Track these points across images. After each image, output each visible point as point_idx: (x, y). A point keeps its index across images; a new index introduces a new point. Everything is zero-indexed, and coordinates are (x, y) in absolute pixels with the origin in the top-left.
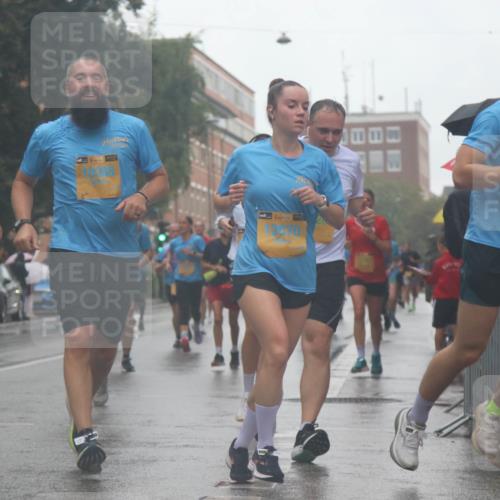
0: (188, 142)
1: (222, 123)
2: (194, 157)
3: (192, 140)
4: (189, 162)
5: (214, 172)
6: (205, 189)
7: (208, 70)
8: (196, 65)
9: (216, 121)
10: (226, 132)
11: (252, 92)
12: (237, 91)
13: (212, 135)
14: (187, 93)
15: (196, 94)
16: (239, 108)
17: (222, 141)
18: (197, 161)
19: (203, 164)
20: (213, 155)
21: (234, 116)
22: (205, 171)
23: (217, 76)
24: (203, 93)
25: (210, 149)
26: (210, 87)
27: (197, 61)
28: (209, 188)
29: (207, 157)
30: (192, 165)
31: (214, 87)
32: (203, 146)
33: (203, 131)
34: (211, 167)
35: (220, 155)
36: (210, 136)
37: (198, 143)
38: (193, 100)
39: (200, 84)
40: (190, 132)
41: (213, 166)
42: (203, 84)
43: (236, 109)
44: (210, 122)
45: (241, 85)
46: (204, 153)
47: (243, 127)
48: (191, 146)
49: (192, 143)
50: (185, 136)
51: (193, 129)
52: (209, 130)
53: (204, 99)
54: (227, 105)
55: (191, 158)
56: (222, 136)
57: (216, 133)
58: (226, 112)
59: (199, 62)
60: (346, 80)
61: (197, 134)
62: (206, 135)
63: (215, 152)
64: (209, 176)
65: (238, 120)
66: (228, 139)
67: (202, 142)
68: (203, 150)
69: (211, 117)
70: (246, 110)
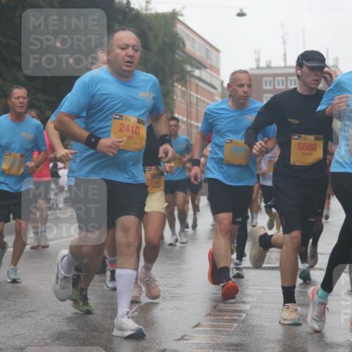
0: (173, 86)
1: (197, 73)
2: (177, 96)
3: (176, 84)
4: (174, 100)
5: (191, 107)
6: (185, 119)
7: (188, 35)
8: (179, 31)
9: (193, 71)
10: (199, 79)
11: (218, 51)
12: (207, 50)
13: (190, 80)
14: (173, 51)
15: (179, 52)
16: (209, 62)
17: (197, 85)
18: (179, 99)
19: (183, 101)
20: (190, 95)
21: (206, 67)
22: (185, 106)
23: (194, 39)
24: (184, 52)
25: (189, 91)
26: (189, 47)
27: (180, 29)
28: (187, 118)
29: (186, 97)
30: (176, 102)
31: (192, 48)
32: (184, 89)
33: (184, 78)
34: (189, 104)
35: (195, 95)
36: (188, 82)
37: (180, 87)
38: (177, 56)
39: (181, 46)
40: (175, 79)
41: (191, 103)
42: (184, 45)
43: (207, 62)
44: (188, 72)
45: (211, 45)
46: (184, 93)
47: (211, 75)
48: (175, 88)
49: (177, 87)
50: (171, 82)
51: (176, 77)
52: (188, 78)
53: (185, 56)
54: (200, 60)
55: (175, 97)
56: (197, 81)
57: (193, 80)
58: (200, 65)
59: (181, 30)
60: (284, 43)
61: (179, 80)
62: (186, 81)
63: (192, 93)
64: (187, 110)
65: (208, 70)
66: (201, 84)
67: (182, 86)
68: (183, 91)
69: (189, 68)
70: (214, 63)
